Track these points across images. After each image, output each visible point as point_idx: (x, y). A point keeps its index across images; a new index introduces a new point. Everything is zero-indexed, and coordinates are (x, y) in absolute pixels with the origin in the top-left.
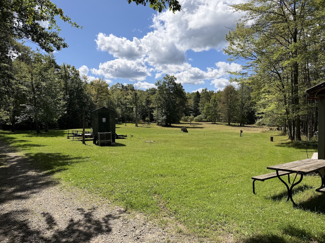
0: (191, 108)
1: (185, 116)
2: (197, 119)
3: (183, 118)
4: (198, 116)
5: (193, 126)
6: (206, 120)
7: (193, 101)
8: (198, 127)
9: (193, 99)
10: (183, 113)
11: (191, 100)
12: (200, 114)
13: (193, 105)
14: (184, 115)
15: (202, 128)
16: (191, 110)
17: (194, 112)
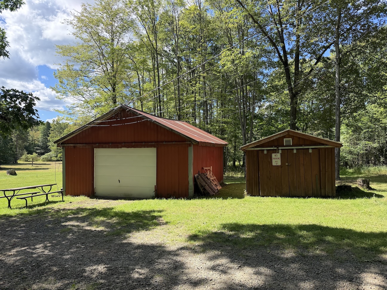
0: (37, 143)
1: (28, 154)
2: (46, 158)
3: (24, 157)
4: (46, 154)
5: (35, 168)
6: (55, 159)
7: (41, 134)
8: (42, 168)
9: (41, 132)
10: (25, 150)
11: (38, 132)
12: (50, 151)
13: (40, 139)
14: (26, 153)
15: (48, 169)
16: (38, 146)
17: (42, 148)
